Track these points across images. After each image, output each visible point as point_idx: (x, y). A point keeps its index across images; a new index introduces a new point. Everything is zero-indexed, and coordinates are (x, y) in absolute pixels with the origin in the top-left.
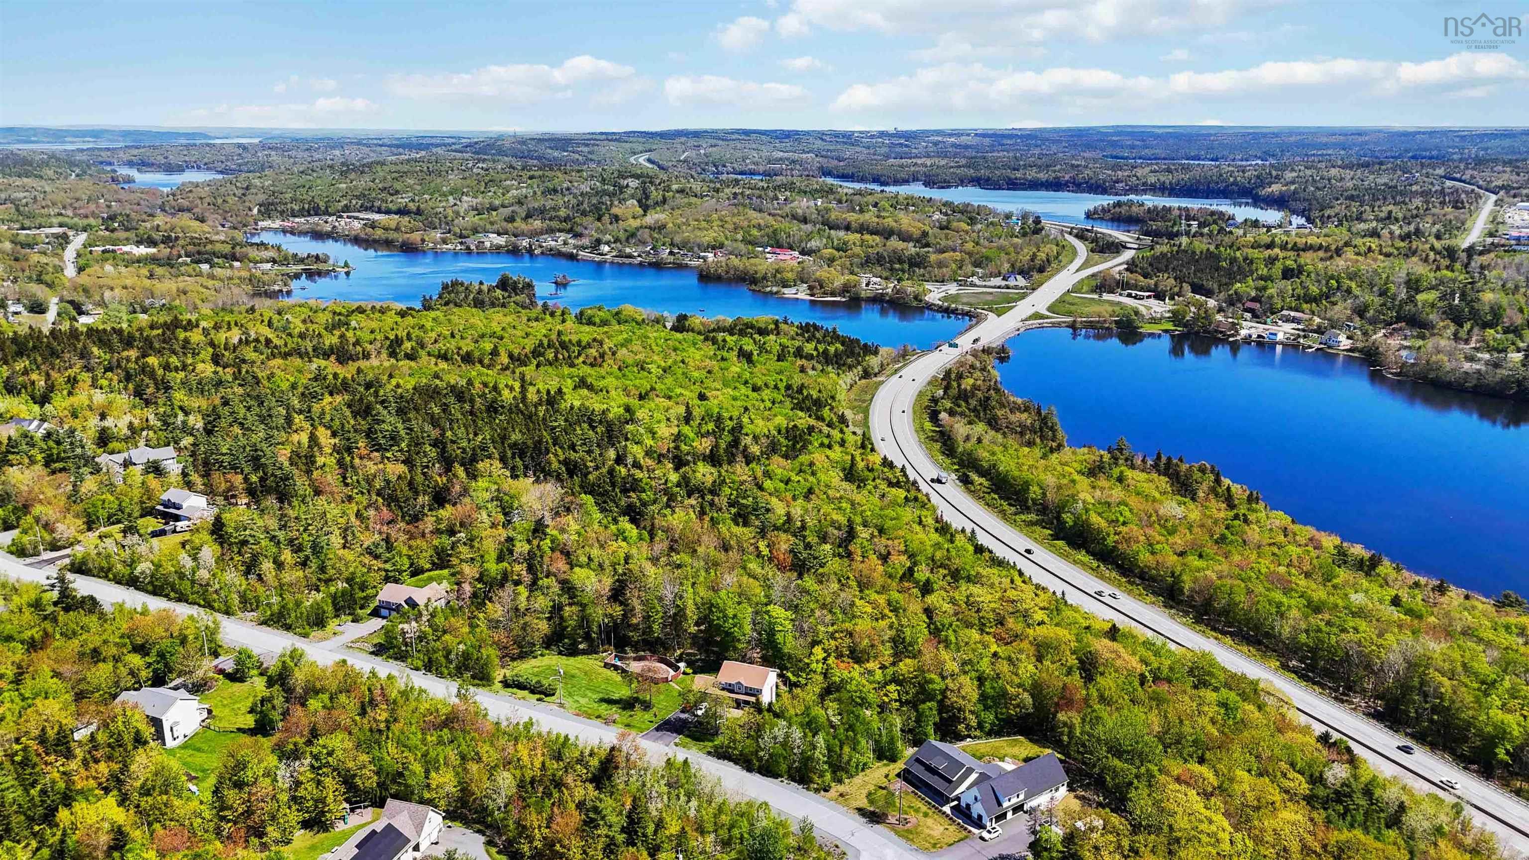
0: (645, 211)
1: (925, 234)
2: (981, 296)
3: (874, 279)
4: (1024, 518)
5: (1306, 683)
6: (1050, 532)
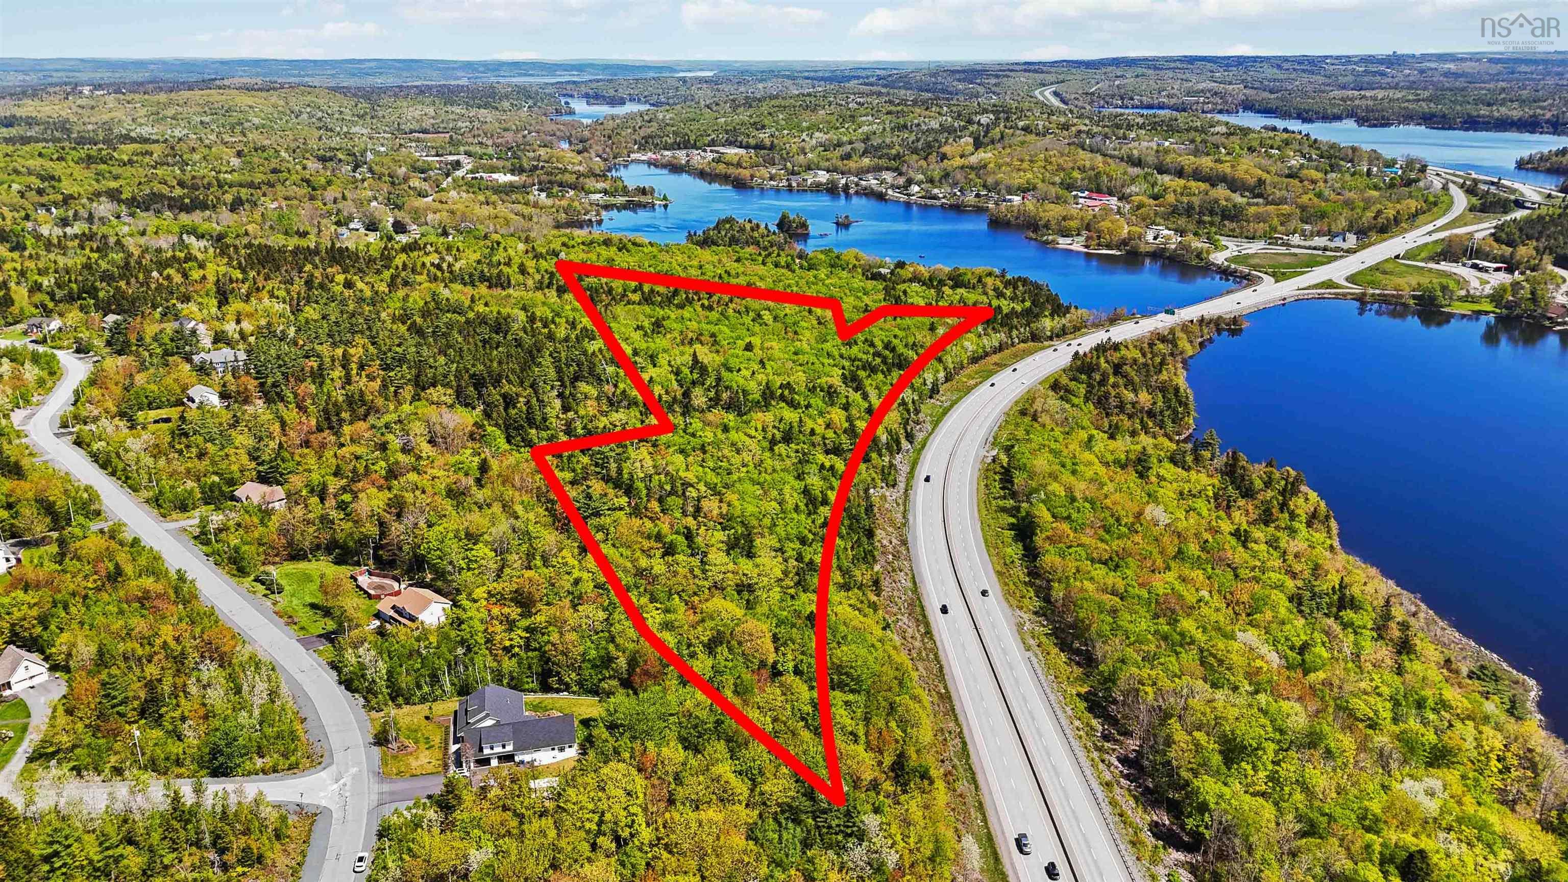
0: (976, 149)
1: (1261, 182)
2: (1281, 258)
3: (1166, 232)
4: (1001, 503)
5: (1087, 714)
6: (1013, 520)
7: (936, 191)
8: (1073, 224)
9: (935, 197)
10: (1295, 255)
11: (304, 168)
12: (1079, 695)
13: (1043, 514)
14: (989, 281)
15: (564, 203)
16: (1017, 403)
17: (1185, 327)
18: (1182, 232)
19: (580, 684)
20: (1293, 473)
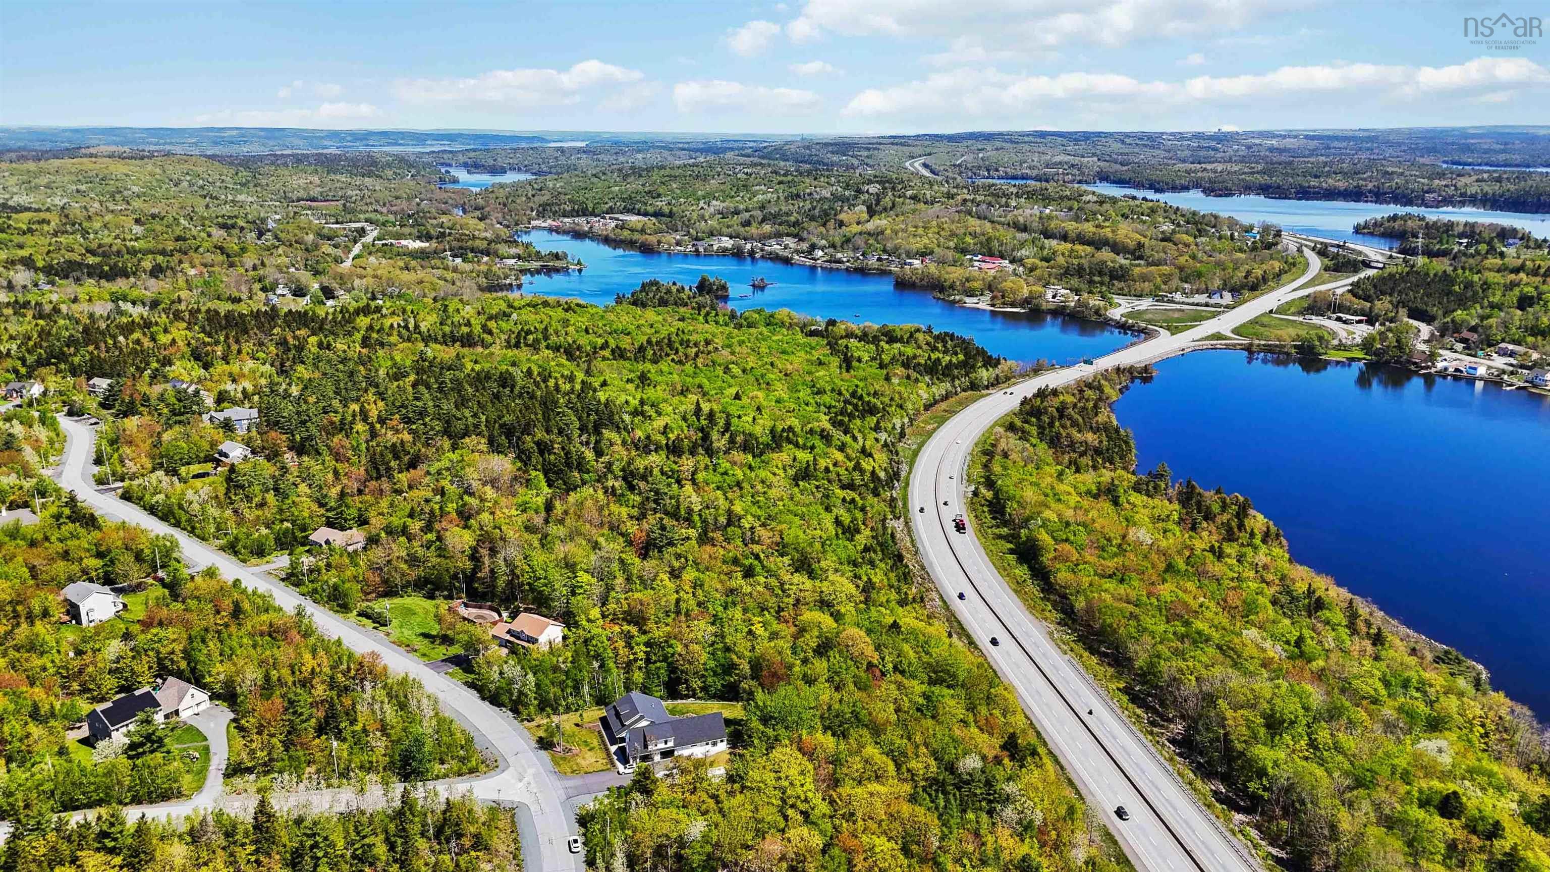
0: (871, 217)
1: (1140, 245)
2: (1170, 313)
3: (1063, 291)
4: (997, 531)
5: (1130, 705)
6: (1012, 546)
7: (839, 255)
8: (977, 285)
9: (839, 261)
10: (1183, 311)
11: (209, 235)
12: (1119, 689)
13: (1044, 537)
14: (920, 336)
15: (483, 268)
16: (976, 445)
17: (1105, 375)
18: (1077, 292)
19: (704, 689)
20: (1241, 499)
